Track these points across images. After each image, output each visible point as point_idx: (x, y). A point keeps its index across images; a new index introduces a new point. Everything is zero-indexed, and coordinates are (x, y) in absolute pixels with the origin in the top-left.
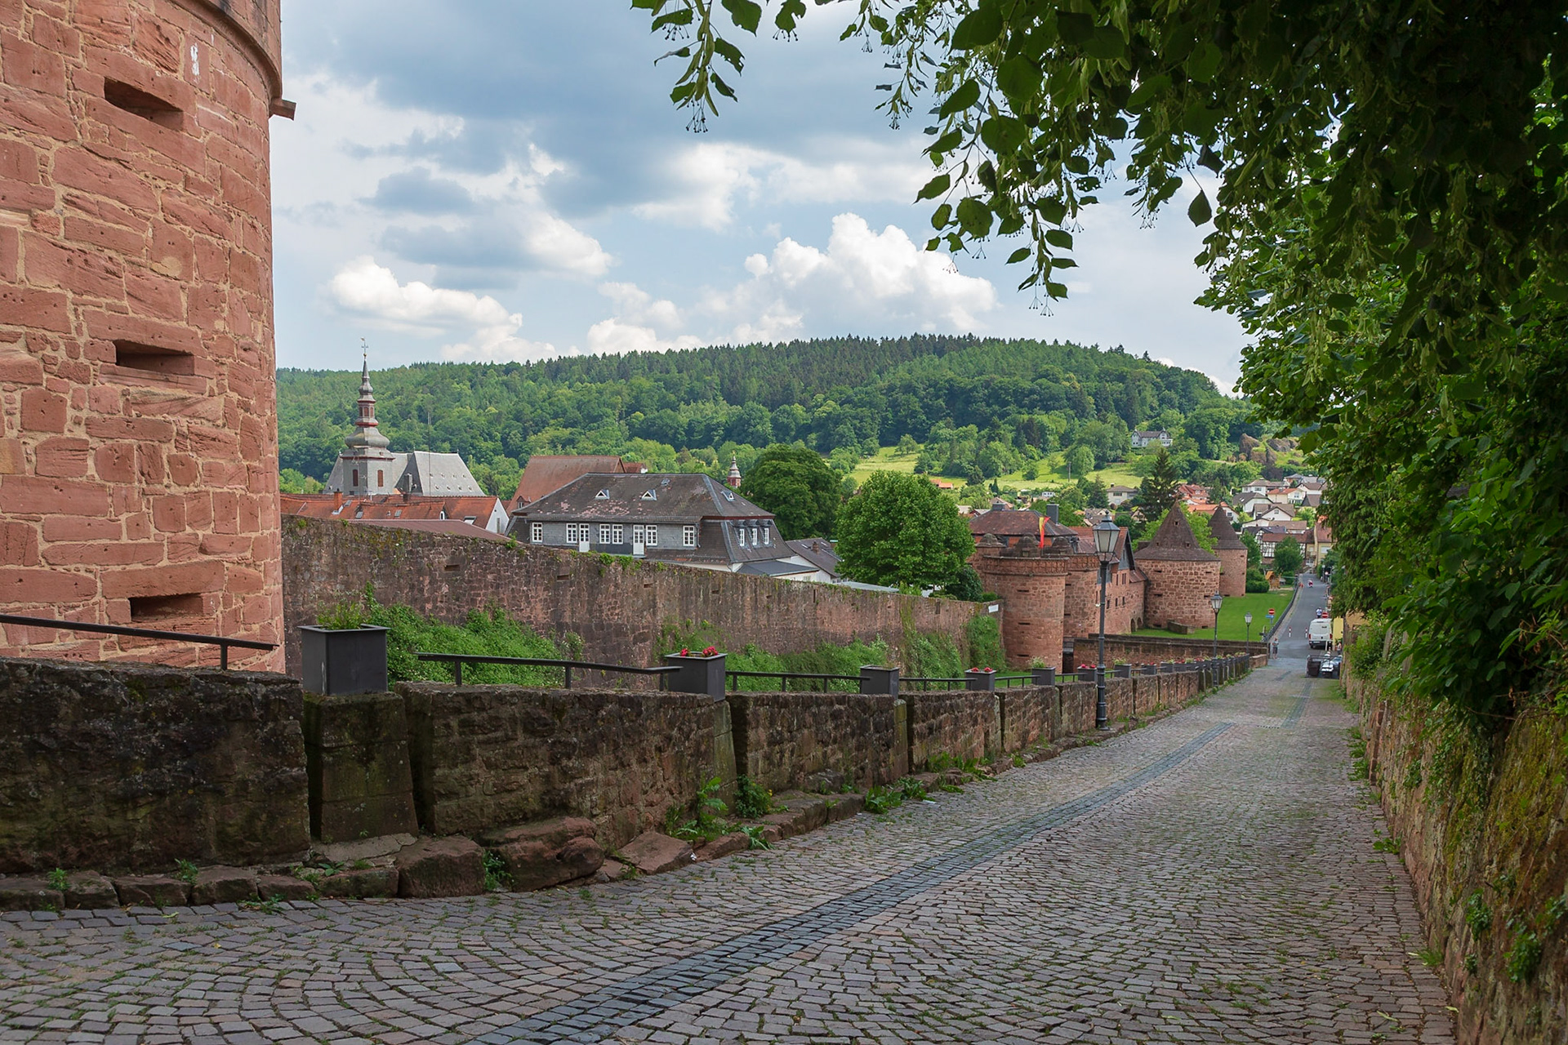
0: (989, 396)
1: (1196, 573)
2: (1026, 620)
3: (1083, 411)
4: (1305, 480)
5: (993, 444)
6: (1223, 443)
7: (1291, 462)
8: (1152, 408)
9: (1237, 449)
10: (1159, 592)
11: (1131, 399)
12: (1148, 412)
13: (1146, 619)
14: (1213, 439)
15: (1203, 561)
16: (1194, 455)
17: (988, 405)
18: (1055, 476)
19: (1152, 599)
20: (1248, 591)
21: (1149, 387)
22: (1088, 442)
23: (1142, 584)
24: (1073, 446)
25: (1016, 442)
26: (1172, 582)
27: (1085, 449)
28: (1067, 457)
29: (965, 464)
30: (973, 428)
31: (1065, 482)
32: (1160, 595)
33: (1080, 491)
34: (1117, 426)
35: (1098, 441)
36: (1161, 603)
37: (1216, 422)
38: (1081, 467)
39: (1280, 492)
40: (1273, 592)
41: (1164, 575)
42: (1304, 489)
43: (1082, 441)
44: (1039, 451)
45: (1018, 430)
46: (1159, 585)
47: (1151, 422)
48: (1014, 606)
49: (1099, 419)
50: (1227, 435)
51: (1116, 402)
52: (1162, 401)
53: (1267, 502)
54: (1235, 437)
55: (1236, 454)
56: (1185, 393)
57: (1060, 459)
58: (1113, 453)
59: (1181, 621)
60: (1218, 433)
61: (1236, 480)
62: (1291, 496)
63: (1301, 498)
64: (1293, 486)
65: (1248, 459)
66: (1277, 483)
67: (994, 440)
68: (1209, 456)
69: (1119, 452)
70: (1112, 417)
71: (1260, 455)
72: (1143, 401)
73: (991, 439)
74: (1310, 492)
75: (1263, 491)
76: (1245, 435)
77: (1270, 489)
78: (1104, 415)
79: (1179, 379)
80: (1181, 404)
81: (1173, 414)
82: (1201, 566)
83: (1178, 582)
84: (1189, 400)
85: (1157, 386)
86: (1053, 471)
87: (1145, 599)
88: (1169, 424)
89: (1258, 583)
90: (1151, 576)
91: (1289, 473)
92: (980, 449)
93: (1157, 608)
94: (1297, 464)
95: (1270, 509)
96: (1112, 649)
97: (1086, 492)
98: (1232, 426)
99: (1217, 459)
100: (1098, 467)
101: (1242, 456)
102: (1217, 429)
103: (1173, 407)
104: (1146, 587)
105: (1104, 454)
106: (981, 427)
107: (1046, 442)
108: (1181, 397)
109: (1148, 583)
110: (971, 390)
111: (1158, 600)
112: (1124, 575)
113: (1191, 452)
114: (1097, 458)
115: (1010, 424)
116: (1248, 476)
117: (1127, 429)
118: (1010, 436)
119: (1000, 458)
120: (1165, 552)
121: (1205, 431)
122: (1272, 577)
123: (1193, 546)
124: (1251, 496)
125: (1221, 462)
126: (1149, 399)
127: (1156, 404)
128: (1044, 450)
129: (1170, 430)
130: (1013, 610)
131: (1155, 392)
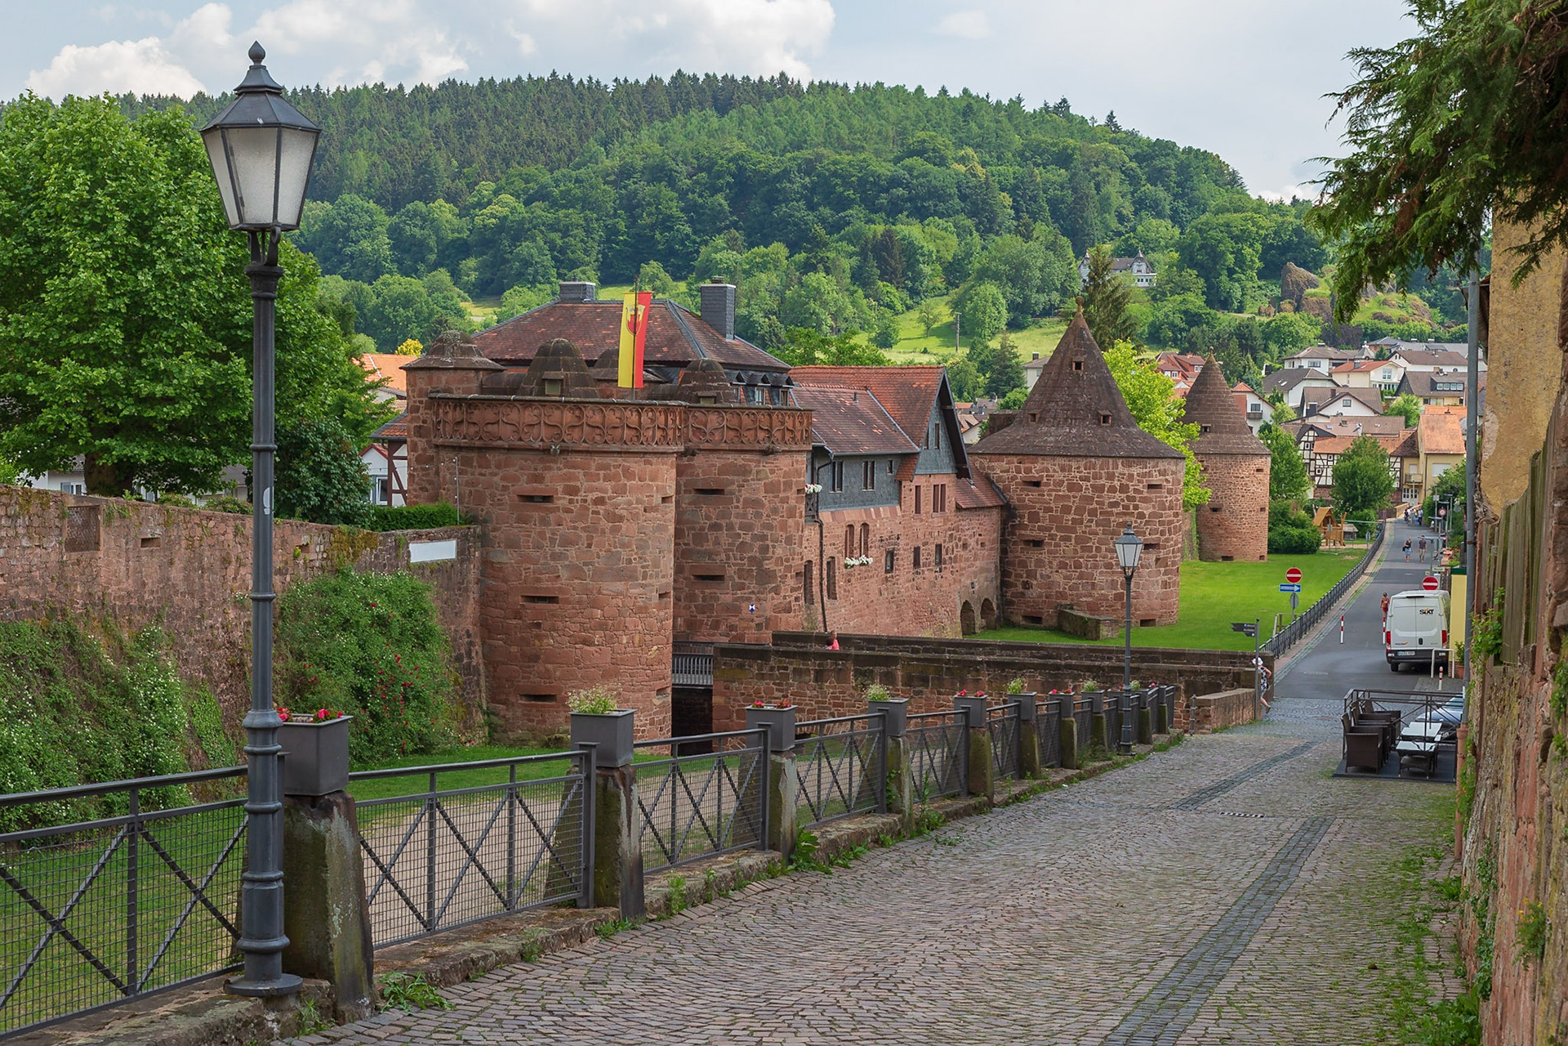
0: (813, 189)
1: (1124, 488)
3: (991, 221)
4: (1404, 346)
5: (817, 278)
6: (1251, 280)
7: (1377, 316)
8: (1121, 218)
9: (1277, 292)
10: (1035, 534)
11: (1081, 198)
12: (1114, 224)
13: (1001, 600)
14: (1231, 272)
15: (1141, 459)
16: (1196, 301)
17: (810, 206)
18: (933, 343)
19: (1018, 551)
21: (1116, 177)
22: (996, 277)
23: (994, 514)
24: (970, 281)
25: (859, 277)
26: (1066, 509)
27: (990, 289)
28: (957, 305)
30: (778, 248)
31: (945, 351)
32: (1037, 543)
33: (972, 367)
34: (1051, 246)
35: (1016, 275)
36: (1040, 562)
37: (1237, 239)
38: (981, 324)
39: (1356, 369)
40: (1329, 552)
41: (1048, 493)
42: (1402, 362)
43: (984, 275)
44: (905, 295)
45: (863, 254)
46: (1034, 517)
47: (1118, 242)
49: (1017, 232)
50: (1258, 264)
51: (1054, 203)
52: (1140, 205)
53: (1329, 385)
54: (1272, 270)
55: (1276, 302)
56: (1184, 190)
57: (943, 313)
58: (1043, 298)
60: (1240, 261)
61: (1274, 348)
62: (1377, 376)
63: (1396, 379)
64: (1381, 357)
65: (1297, 309)
66: (1351, 353)
67: (814, 269)
68: (1225, 304)
69: (1055, 297)
70: (1042, 230)
71: (1319, 303)
72: (1104, 205)
73: (808, 267)
74: (1411, 368)
75: (1325, 367)
76: (1292, 265)
77: (1337, 364)
78: (1026, 226)
79: (1172, 163)
80: (1175, 210)
81: (1163, 229)
84: (1191, 204)
85: (1132, 178)
86: (930, 332)
87: (1003, 551)
88: (1150, 246)
89: (1295, 531)
91: (1373, 335)
92: (787, 287)
93: (1031, 574)
94: (1389, 321)
95: (1334, 397)
97: (983, 367)
98: (1267, 248)
99: (1240, 310)
100: (1014, 326)
101: (1285, 304)
102: (1238, 254)
103: (1159, 215)
104: (1002, 522)
105: (1026, 299)
106: (793, 247)
107: (918, 276)
108: (1176, 196)
109: (1008, 513)
111: (1034, 554)
113: (1190, 296)
114: (1013, 307)
115: (850, 242)
116: (1296, 341)
117: (1071, 254)
118: (847, 264)
119: (825, 304)
120: (1050, 435)
121: (1216, 256)
122: (1327, 521)
124: (1300, 375)
125: (1245, 316)
126: (1116, 201)
127: (1128, 209)
128: (914, 292)
129: (1152, 256)
131: (1126, 188)
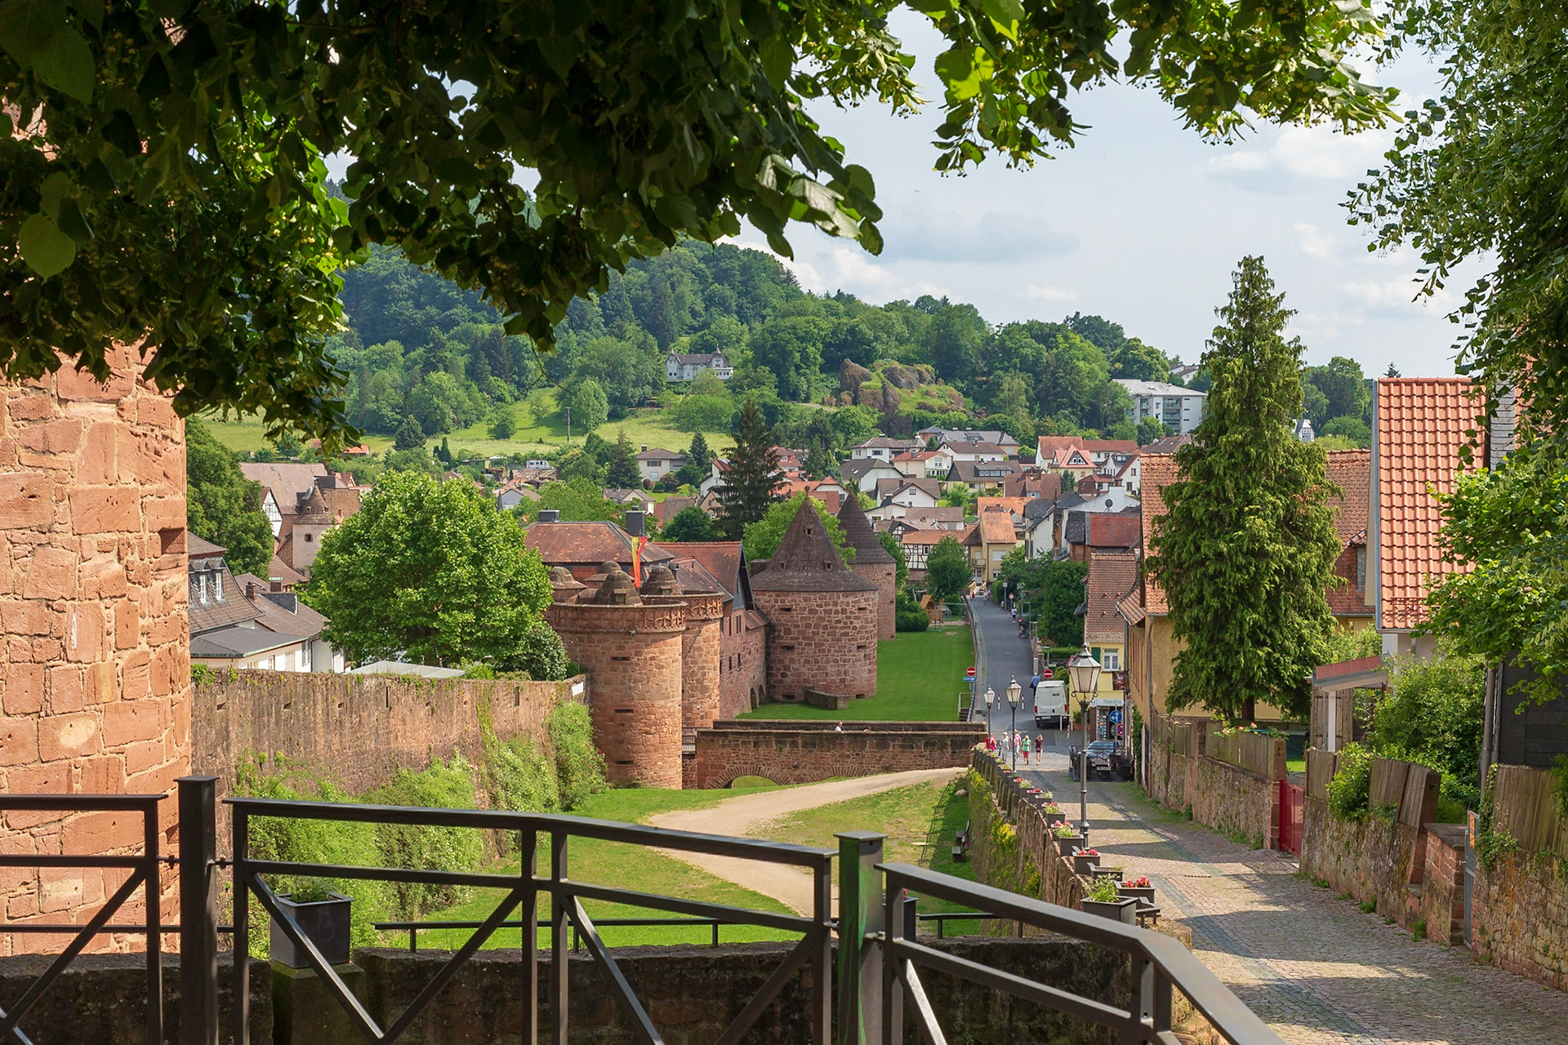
0: (420, 290)
1: (844, 611)
2: (627, 704)
3: (582, 318)
4: (949, 436)
5: (434, 377)
6: (815, 374)
7: (922, 406)
8: (694, 314)
9: (837, 384)
10: (789, 642)
11: (659, 298)
12: (689, 320)
13: (770, 687)
14: (798, 367)
15: (854, 591)
16: (770, 394)
17: (419, 306)
18: (543, 432)
19: (778, 654)
20: (898, 630)
21: (688, 277)
22: (595, 373)
23: (762, 631)
24: (571, 378)
25: (472, 372)
26: (808, 626)
27: (591, 384)
28: (561, 398)
29: (387, 412)
30: (394, 346)
31: (562, 441)
32: (790, 648)
33: (591, 460)
34: (643, 345)
35: (612, 372)
36: (792, 661)
37: (802, 339)
38: (586, 416)
39: (913, 458)
40: (935, 630)
41: (796, 616)
42: (949, 451)
43: (584, 372)
44: (513, 387)
45: (473, 351)
46: (788, 631)
47: (695, 337)
48: (608, 683)
49: (611, 333)
50: (820, 360)
51: (635, 302)
52: (710, 302)
53: (894, 475)
54: (832, 365)
55: (836, 393)
56: (747, 289)
57: (548, 400)
58: (638, 392)
59: (826, 688)
60: (805, 358)
61: (841, 436)
62: (930, 464)
63: (946, 466)
64: (932, 448)
65: (855, 403)
66: (907, 443)
67: (435, 369)
68: (794, 395)
69: (648, 389)
70: (632, 328)
71: (873, 394)
72: (680, 300)
73: (430, 366)
74: (959, 458)
75: (886, 456)
76: (848, 361)
77: (897, 452)
78: (620, 327)
79: (736, 264)
80: (740, 307)
81: (729, 324)
82: (851, 599)
83: (817, 626)
84: (754, 301)
85: (699, 276)
86: (540, 421)
87: (768, 654)
88: (725, 342)
89: (911, 615)
90: (775, 616)
91: (922, 424)
92: (412, 384)
93: (787, 668)
94: (932, 410)
95: (902, 487)
96: (756, 745)
97: (602, 459)
98: (827, 345)
99: (807, 400)
100: (614, 416)
101: (845, 396)
102: (803, 352)
103: (727, 311)
104: (767, 636)
105: (624, 393)
106: (409, 343)
107: (523, 371)
108: (741, 295)
109: (770, 630)
110: (386, 280)
111: (788, 656)
112: (739, 619)
113: (766, 390)
114: (612, 400)
115: (460, 340)
116: (858, 429)
117: (656, 349)
118: (462, 361)
119: (447, 400)
120: (795, 577)
121: (785, 355)
122: (930, 605)
123: (836, 567)
124: (868, 465)
125: (814, 406)
126: (690, 298)
127: (699, 307)
128: (520, 385)
129: (730, 350)
130: (604, 690)
131: (696, 287)
